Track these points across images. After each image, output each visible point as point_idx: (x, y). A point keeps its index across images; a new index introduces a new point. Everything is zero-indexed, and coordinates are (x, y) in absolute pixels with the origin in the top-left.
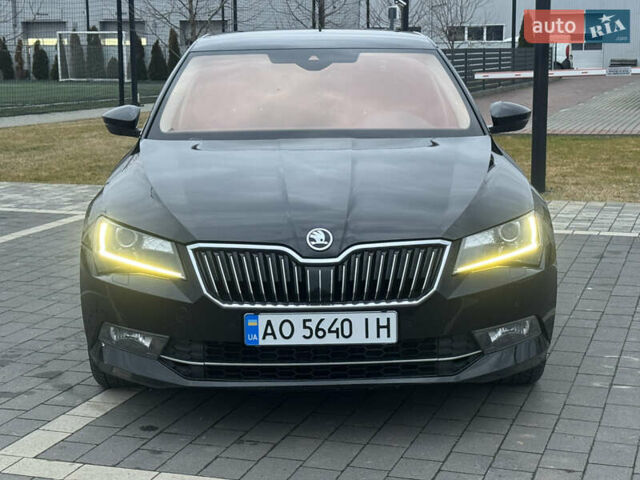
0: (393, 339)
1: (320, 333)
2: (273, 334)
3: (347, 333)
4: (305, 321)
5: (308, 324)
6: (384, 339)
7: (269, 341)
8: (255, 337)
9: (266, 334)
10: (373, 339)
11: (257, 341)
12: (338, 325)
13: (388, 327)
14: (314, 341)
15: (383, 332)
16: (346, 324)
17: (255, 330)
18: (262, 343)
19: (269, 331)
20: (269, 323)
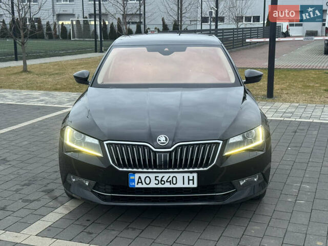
0: (195, 185)
1: (163, 182)
2: (141, 182)
3: (174, 183)
4: (156, 177)
5: (157, 178)
6: (191, 185)
7: (140, 186)
8: (133, 184)
9: (138, 182)
10: (186, 185)
11: (134, 185)
12: (170, 179)
13: (193, 180)
14: (160, 186)
15: (191, 182)
16: (174, 179)
17: (133, 181)
18: (136, 186)
19: (140, 181)
20: (140, 178)
